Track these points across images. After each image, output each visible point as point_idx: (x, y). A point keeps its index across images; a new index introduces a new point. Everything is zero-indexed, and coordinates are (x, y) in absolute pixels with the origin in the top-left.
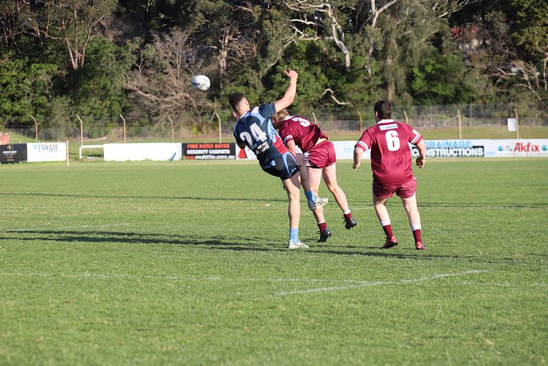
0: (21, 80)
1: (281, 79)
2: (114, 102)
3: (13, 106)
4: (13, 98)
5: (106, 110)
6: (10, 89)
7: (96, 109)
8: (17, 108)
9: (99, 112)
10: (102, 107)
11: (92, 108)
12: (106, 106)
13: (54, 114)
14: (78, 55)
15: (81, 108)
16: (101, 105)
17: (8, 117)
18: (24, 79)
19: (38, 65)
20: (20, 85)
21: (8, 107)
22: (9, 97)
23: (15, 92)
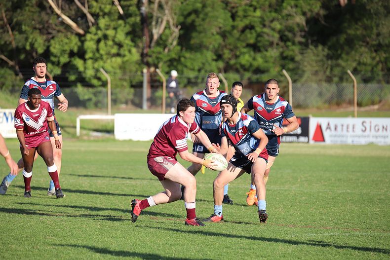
0: (267, 23)
4: (255, 48)
5: (380, 66)
6: (249, 35)
7: (365, 64)
8: (259, 61)
9: (369, 68)
10: (374, 63)
11: (359, 63)
12: (380, 61)
13: (304, 71)
15: (342, 63)
16: (373, 58)
17: (247, 75)
18: (272, 21)
20: (266, 30)
21: (248, 61)
22: (248, 45)
23: (256, 39)
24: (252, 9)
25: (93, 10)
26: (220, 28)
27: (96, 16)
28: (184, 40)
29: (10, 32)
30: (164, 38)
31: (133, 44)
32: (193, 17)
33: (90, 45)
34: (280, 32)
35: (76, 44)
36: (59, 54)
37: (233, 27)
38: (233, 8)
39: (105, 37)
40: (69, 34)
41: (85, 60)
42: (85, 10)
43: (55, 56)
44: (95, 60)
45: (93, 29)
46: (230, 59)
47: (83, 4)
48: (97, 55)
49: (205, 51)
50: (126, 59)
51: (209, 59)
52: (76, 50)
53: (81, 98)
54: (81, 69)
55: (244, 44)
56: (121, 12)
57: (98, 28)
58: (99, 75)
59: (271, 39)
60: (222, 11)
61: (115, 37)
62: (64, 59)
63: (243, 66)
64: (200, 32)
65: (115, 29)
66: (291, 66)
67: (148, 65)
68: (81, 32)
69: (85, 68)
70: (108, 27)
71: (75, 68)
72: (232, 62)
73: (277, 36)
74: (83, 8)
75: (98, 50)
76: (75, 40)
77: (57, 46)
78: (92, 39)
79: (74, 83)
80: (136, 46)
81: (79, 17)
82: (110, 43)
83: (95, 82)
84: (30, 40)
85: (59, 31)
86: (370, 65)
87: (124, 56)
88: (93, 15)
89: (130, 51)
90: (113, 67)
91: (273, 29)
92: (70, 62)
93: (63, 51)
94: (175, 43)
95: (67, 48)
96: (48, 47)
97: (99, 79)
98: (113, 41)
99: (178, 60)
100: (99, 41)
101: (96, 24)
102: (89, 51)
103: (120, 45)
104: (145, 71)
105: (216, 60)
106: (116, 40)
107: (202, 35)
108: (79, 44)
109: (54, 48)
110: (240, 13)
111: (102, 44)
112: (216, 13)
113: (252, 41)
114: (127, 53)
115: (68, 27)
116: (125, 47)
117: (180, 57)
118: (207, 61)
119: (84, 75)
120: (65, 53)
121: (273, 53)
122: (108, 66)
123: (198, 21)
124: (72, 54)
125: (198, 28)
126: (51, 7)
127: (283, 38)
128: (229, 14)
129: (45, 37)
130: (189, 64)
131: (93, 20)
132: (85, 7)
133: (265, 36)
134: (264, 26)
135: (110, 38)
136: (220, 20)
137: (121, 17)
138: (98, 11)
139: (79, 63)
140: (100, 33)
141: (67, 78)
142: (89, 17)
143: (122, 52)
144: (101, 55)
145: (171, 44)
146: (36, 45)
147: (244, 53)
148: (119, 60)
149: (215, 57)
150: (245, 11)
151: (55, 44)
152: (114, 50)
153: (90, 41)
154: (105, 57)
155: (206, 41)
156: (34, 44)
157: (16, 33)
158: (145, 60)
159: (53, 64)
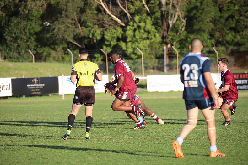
0: (243, 13)
3: (235, 37)
4: (235, 30)
6: (231, 22)
17: (231, 47)
18: (246, 12)
20: (242, 18)
21: (230, 38)
23: (236, 24)
24: (232, 5)
25: (131, 11)
26: (212, 18)
28: (190, 27)
29: (80, 27)
30: (176, 26)
31: (157, 31)
32: (194, 11)
33: (129, 33)
35: (121, 33)
36: (110, 40)
37: (221, 17)
38: (220, 5)
39: (139, 27)
40: (116, 27)
41: (126, 43)
42: (126, 11)
43: (108, 41)
44: (133, 42)
45: (131, 23)
46: (219, 38)
47: (125, 8)
48: (134, 39)
49: (203, 34)
50: (152, 40)
51: (206, 38)
52: (120, 36)
54: (124, 48)
55: (228, 28)
56: (149, 12)
57: (134, 22)
58: (135, 52)
59: (246, 24)
60: (214, 7)
61: (145, 27)
62: (114, 43)
63: (228, 42)
64: (200, 21)
65: (145, 22)
67: (167, 44)
68: (123, 25)
69: (127, 48)
70: (140, 21)
71: (120, 48)
74: (124, 10)
75: (134, 36)
76: (120, 30)
77: (109, 35)
80: (159, 31)
81: (122, 16)
82: (142, 31)
83: (133, 56)
84: (92, 32)
85: (110, 25)
87: (151, 39)
88: (131, 14)
89: (155, 36)
90: (144, 46)
92: (117, 44)
94: (183, 29)
95: (115, 35)
96: (103, 35)
97: (136, 54)
98: (144, 29)
99: (186, 40)
100: (135, 30)
101: (133, 20)
102: (129, 37)
103: (149, 32)
104: (165, 48)
105: (210, 39)
106: (146, 29)
107: (201, 23)
108: (122, 32)
109: (107, 36)
110: (225, 8)
111: (137, 32)
112: (210, 9)
113: (233, 26)
114: (153, 37)
115: (116, 23)
116: (152, 33)
117: (187, 38)
118: (204, 40)
119: (126, 52)
120: (114, 39)
122: (141, 46)
123: (198, 14)
124: (118, 39)
126: (104, 10)
128: (218, 9)
129: (101, 29)
131: (131, 17)
132: (126, 9)
134: (241, 15)
135: (142, 28)
136: (212, 13)
138: (134, 11)
139: (123, 45)
140: (136, 25)
142: (128, 15)
143: (150, 37)
144: (137, 39)
145: (181, 30)
146: (96, 35)
147: (227, 34)
148: (148, 42)
149: (209, 37)
150: (228, 7)
151: (107, 33)
152: (145, 36)
153: (129, 30)
154: (139, 40)
155: (203, 27)
156: (94, 34)
157: (84, 28)
158: (165, 41)
159: (107, 46)
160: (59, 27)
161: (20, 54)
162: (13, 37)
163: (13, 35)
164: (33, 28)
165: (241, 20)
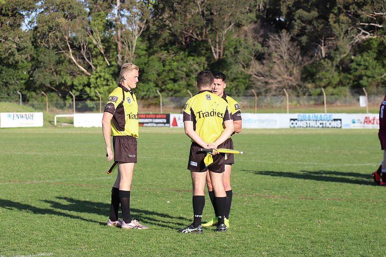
0: (180, 68)
1: (355, 66)
2: (239, 83)
3: (174, 86)
4: (175, 81)
5: (234, 88)
6: (171, 74)
8: (176, 86)
9: (229, 90)
10: (231, 87)
14: (218, 50)
16: (230, 85)
18: (182, 67)
19: (192, 58)
20: (179, 71)
21: (171, 87)
22: (171, 79)
23: (174, 76)
24: (173, 61)
25: (94, 63)
26: (157, 71)
27: (96, 66)
29: (55, 75)
31: (113, 79)
32: (143, 66)
33: (93, 80)
34: (186, 72)
35: (86, 80)
36: (78, 85)
37: (164, 71)
38: (164, 61)
39: (100, 77)
40: (83, 75)
41: (90, 88)
42: (91, 64)
43: (76, 86)
44: (95, 88)
45: (94, 72)
46: (162, 86)
47: (90, 61)
48: (96, 85)
49: (150, 83)
50: (110, 87)
51: (152, 86)
52: (86, 83)
53: (89, 106)
54: (89, 92)
55: (168, 78)
56: (109, 64)
57: (97, 72)
58: (97, 95)
59: (181, 76)
60: (158, 62)
61: (104, 76)
62: (80, 88)
63: (168, 89)
64: (147, 73)
65: (105, 72)
66: (192, 89)
68: (89, 74)
69: (90, 92)
70: (101, 71)
71: (85, 92)
72: (163, 87)
73: (184, 74)
74: (90, 63)
75: (96, 83)
76: (85, 78)
77: (77, 81)
78: (93, 78)
79: (85, 100)
80: (115, 80)
81: (89, 68)
82: (102, 79)
83: (96, 98)
84: (64, 79)
85: (78, 74)
86: (229, 88)
87: (110, 85)
88: (94, 66)
89: (112, 83)
90: (104, 91)
91: (183, 71)
92: (83, 89)
93: (80, 84)
95: (82, 82)
96: (73, 82)
97: (97, 97)
98: (104, 78)
100: (97, 78)
102: (92, 83)
103: (108, 80)
106: (105, 78)
108: (88, 80)
110: (167, 63)
111: (98, 80)
112: (154, 64)
113: (172, 77)
114: (111, 84)
115: (83, 72)
116: (110, 81)
118: (151, 87)
119: (90, 95)
121: (183, 83)
122: (101, 91)
123: (146, 68)
124: (85, 86)
125: (145, 71)
126: (74, 63)
127: (188, 75)
128: (162, 64)
129: (71, 77)
130: (141, 89)
131: (95, 69)
133: (178, 74)
134: (178, 69)
135: (103, 77)
136: (156, 67)
137: (108, 67)
138: (97, 64)
139: (87, 89)
140: (97, 75)
141: (82, 97)
142: (93, 66)
143: (108, 83)
144: (98, 85)
146: (67, 81)
147: (169, 83)
148: (107, 88)
149: (155, 85)
150: (170, 62)
152: (105, 83)
154: (100, 86)
155: (149, 78)
157: (58, 75)
159: (75, 89)
160: (39, 75)
161: (8, 95)
162: (4, 82)
163: (4, 80)
164: (19, 75)
165: (179, 73)
